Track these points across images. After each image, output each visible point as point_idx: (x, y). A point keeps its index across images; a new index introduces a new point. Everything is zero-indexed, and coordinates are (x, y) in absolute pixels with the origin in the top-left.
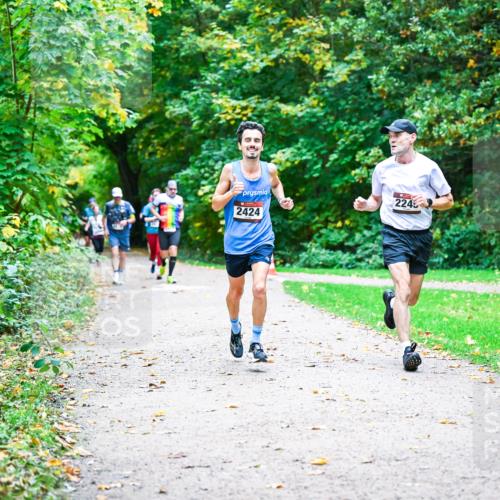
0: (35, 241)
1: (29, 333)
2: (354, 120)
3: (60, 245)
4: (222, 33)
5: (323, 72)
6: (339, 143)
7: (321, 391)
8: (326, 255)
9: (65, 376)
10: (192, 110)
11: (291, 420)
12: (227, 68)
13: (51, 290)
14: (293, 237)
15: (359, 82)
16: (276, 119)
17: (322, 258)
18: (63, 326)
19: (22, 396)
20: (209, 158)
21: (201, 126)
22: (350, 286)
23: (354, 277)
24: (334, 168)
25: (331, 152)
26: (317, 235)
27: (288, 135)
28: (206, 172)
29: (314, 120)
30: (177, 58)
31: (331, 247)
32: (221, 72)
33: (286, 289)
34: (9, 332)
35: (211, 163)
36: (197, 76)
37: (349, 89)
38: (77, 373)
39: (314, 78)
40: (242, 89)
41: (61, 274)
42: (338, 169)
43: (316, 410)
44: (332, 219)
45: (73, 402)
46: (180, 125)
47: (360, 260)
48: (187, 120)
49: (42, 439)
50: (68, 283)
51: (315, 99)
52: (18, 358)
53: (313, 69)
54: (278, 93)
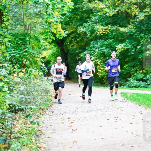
0: (30, 78)
1: (29, 111)
2: (147, 33)
3: (39, 79)
4: (98, 2)
5: (135, 16)
6: (141, 42)
7: (134, 133)
8: (136, 83)
9: (41, 126)
10: (87, 30)
11: (123, 143)
12: (100, 15)
13: (36, 95)
14: (124, 76)
15: (148, 19)
16: (118, 33)
17: (135, 84)
18: (40, 108)
19: (26, 134)
20: (93, 47)
21: (91, 36)
22: (145, 94)
23: (146, 91)
24: (139, 51)
25: (138, 45)
26: (133, 75)
27: (122, 39)
28: (92, 53)
29: (132, 33)
30: (82, 11)
31: (138, 80)
32: (98, 16)
33: (121, 95)
34: (21, 111)
35: (94, 49)
36: (89, 18)
37: (145, 22)
38: (45, 126)
39: (132, 18)
40: (105, 22)
41: (40, 90)
42: (141, 51)
43: (133, 139)
44: (138, 70)
45: (44, 136)
46: (83, 35)
47: (149, 85)
48: (85, 34)
49: (33, 149)
50: (42, 93)
51: (132, 26)
52: (24, 120)
53: (132, 15)
54: (119, 24)
